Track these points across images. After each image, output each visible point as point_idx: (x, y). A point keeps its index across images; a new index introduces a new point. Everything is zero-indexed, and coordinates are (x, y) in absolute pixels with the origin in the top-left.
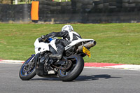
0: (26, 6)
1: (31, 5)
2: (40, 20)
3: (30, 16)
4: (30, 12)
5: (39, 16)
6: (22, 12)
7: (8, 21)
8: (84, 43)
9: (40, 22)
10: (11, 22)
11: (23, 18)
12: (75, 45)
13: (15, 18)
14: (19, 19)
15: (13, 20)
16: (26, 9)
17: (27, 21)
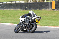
0: (50, 3)
1: (52, 2)
2: (56, 9)
3: (51, 7)
4: (51, 5)
5: (55, 7)
6: (48, 6)
7: (42, 9)
8: (37, 18)
9: (55, 10)
10: (43, 10)
11: (48, 8)
12: (34, 19)
13: (45, 8)
14: (47, 8)
15: (44, 9)
16: (50, 4)
17: (50, 9)
